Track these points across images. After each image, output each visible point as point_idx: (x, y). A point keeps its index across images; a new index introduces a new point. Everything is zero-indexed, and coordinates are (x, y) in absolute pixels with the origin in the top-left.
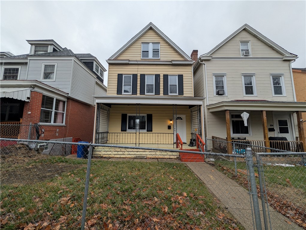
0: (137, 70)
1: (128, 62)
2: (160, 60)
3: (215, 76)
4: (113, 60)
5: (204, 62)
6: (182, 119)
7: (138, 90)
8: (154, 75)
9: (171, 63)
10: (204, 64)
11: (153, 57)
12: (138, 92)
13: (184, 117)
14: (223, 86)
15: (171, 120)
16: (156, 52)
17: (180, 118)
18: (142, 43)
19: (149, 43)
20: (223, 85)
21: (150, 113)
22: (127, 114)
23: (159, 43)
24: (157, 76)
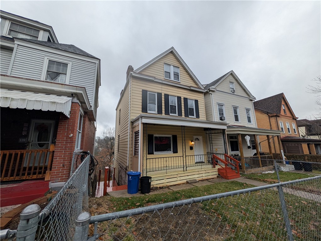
0: (161, 89)
1: (153, 79)
2: (181, 84)
3: (218, 105)
4: (138, 73)
5: (211, 92)
6: (199, 140)
7: (163, 109)
8: (176, 96)
9: (190, 88)
10: (212, 94)
11: (174, 79)
12: (163, 112)
13: (200, 138)
14: (223, 114)
15: (192, 141)
16: (176, 75)
17: (198, 139)
18: (165, 63)
19: (170, 65)
20: (223, 112)
21: (175, 134)
22: (153, 135)
23: (179, 68)
24: (179, 98)
